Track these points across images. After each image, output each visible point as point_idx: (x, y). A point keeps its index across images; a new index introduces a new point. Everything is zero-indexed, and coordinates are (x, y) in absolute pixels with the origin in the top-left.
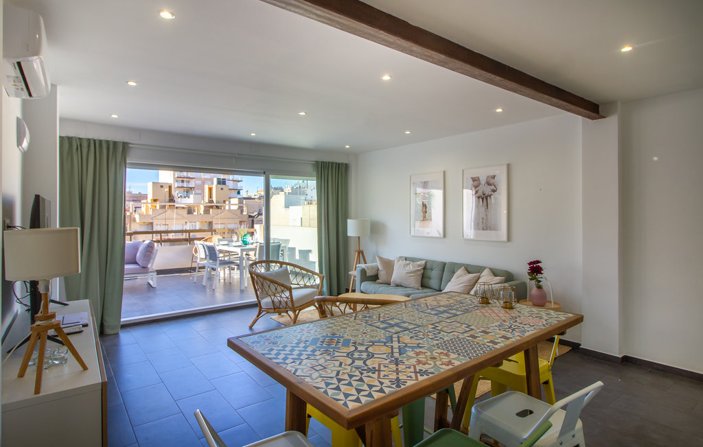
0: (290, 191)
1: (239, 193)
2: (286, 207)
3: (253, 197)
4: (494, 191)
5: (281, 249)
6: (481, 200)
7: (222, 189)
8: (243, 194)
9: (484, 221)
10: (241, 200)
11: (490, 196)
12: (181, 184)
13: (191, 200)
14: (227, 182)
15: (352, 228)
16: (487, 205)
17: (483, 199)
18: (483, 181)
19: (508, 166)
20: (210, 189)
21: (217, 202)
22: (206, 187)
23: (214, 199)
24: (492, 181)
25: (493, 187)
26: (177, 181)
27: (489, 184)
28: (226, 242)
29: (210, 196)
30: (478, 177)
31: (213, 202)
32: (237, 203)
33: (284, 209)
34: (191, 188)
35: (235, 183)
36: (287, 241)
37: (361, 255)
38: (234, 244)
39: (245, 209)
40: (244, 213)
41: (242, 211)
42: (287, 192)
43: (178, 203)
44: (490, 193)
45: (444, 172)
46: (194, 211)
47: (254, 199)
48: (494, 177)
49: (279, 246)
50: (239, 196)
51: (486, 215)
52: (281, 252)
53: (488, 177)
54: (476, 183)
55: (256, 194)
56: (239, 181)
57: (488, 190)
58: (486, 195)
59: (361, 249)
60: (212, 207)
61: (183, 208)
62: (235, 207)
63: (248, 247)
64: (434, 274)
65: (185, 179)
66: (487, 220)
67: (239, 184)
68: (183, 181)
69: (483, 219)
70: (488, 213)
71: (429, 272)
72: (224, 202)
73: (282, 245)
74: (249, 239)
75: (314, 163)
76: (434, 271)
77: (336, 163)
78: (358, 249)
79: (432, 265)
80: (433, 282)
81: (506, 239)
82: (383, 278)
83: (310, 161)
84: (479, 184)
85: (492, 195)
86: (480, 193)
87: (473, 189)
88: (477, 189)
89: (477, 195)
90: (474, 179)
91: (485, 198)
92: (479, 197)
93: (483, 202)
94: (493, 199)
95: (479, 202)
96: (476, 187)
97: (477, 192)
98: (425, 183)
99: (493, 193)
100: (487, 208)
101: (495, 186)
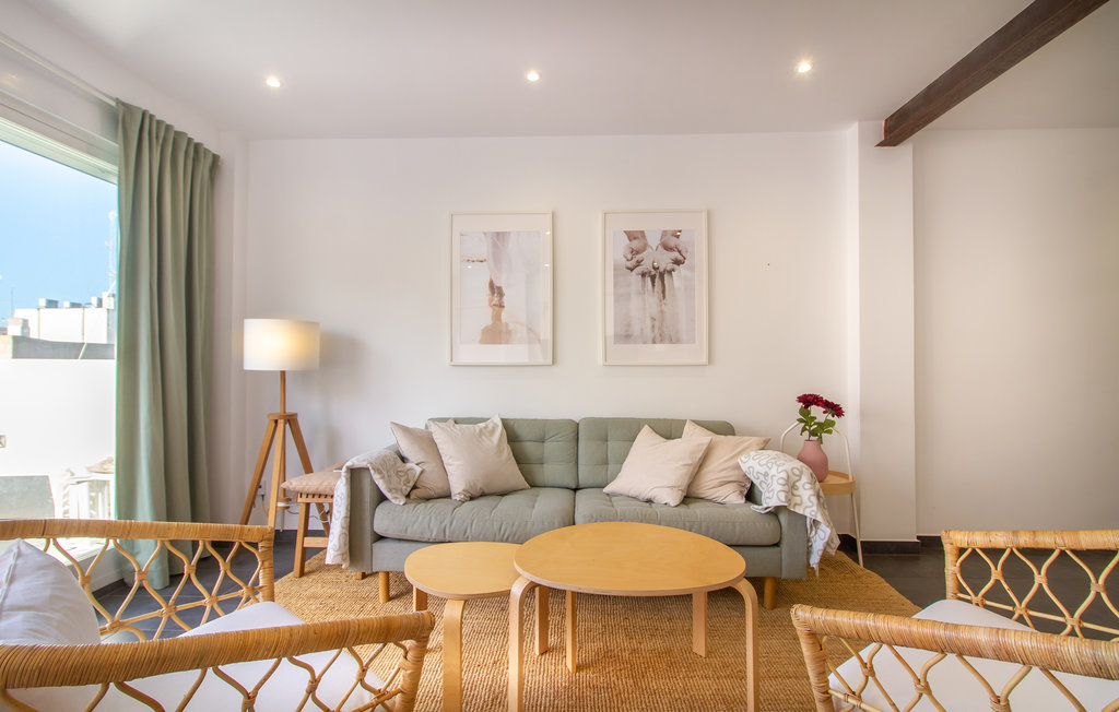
4: (677, 262)
6: (649, 280)
9: (657, 324)
11: (670, 272)
16: (664, 292)
17: (653, 278)
18: (654, 240)
19: (709, 214)
24: (672, 242)
25: (675, 255)
27: (667, 248)
30: (642, 232)
37: (288, 425)
44: (669, 267)
45: (552, 215)
48: (676, 234)
51: (662, 312)
53: (664, 233)
54: (636, 244)
57: (665, 260)
58: (662, 270)
59: (289, 410)
64: (554, 449)
66: (662, 322)
69: (653, 319)
70: (665, 309)
71: (531, 448)
75: (113, 104)
76: (547, 444)
77: (190, 140)
78: (278, 410)
79: (544, 430)
80: (554, 470)
81: (704, 360)
82: (433, 483)
83: (97, 90)
84: (644, 248)
85: (673, 270)
86: (646, 266)
87: (629, 256)
88: (639, 257)
89: (639, 269)
90: (631, 236)
91: (657, 276)
92: (643, 275)
93: (653, 285)
94: (677, 280)
95: (644, 285)
96: (638, 253)
97: (639, 263)
98: (499, 237)
99: (675, 266)
100: (664, 297)
101: (680, 252)
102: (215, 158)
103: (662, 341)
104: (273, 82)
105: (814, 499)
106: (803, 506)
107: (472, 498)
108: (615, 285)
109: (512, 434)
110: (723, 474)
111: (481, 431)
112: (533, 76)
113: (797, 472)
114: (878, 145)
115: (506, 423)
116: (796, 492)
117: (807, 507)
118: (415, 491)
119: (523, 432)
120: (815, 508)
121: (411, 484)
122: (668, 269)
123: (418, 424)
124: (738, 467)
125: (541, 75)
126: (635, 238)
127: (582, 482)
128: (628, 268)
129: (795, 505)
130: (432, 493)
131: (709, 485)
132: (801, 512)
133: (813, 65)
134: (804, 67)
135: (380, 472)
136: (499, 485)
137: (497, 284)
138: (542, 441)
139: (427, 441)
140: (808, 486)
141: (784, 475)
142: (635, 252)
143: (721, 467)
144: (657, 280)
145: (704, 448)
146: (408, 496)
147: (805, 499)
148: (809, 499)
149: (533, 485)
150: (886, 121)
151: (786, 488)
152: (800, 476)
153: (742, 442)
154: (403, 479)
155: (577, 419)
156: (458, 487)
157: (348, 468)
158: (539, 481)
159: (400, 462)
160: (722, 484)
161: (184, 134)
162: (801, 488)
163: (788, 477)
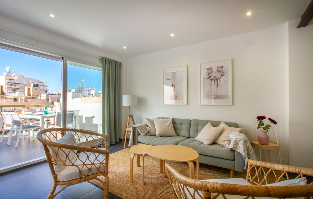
0: (75, 92)
1: (46, 92)
2: (72, 98)
3: (54, 93)
4: (222, 75)
5: (74, 116)
6: (213, 81)
7: (36, 89)
8: (49, 92)
10: (48, 95)
11: (220, 79)
12: (10, 86)
13: (17, 94)
14: (39, 86)
15: (126, 101)
16: (218, 84)
18: (215, 70)
19: (232, 60)
20: (29, 89)
21: (33, 96)
22: (26, 88)
23: (31, 94)
24: (221, 70)
25: (222, 73)
26: (7, 85)
27: (219, 72)
28: (30, 113)
29: (29, 92)
30: (211, 68)
31: (30, 95)
32: (45, 96)
33: (71, 99)
34: (17, 89)
35: (45, 87)
36: (78, 111)
37: (131, 117)
38: (36, 113)
39: (50, 99)
40: (49, 101)
41: (48, 100)
42: (73, 92)
43: (7, 96)
44: (219, 77)
45: (187, 66)
46: (18, 100)
47: (55, 95)
48: (222, 67)
49: (73, 114)
50: (46, 93)
51: (217, 90)
52: (74, 118)
53: (218, 67)
54: (209, 71)
55: (56, 92)
56: (46, 86)
57: (218, 75)
58: (217, 78)
59: (131, 114)
60: (30, 98)
61: (11, 98)
62: (45, 98)
63: (48, 115)
64: (184, 127)
65: (13, 84)
66: (217, 93)
67: (47, 88)
68: (11, 85)
69: (215, 92)
71: (178, 126)
72: (38, 96)
73: (75, 113)
74: (49, 110)
75: (101, 58)
76: (183, 125)
77: (115, 61)
78: (129, 114)
79: (182, 122)
80: (184, 132)
81: (231, 104)
82: (152, 132)
83: (98, 56)
84: (212, 72)
85: (221, 78)
86: (213, 77)
87: (207, 75)
88: (210, 75)
89: (210, 78)
90: (208, 69)
91: (216, 80)
92: (212, 80)
93: (215, 82)
94: (222, 81)
95: (212, 83)
96: (210, 74)
97: (210, 77)
98: (174, 74)
99: (221, 77)
100: (218, 86)
101: (223, 72)
102: (120, 63)
103: (217, 99)
104: (125, 48)
105: (243, 148)
106: (240, 150)
107: (161, 137)
108: (204, 83)
109: (174, 122)
110: (226, 138)
111: (165, 121)
112: (172, 35)
113: (239, 139)
114: (297, 28)
115: (173, 120)
116: (238, 145)
117: (241, 150)
118: (148, 133)
119: (177, 122)
120: (242, 151)
121: (148, 132)
122: (219, 78)
123: (151, 118)
124: (229, 137)
125: (174, 34)
126: (209, 70)
127: (191, 136)
128: (207, 78)
129: (238, 149)
130: (152, 134)
131: (221, 141)
132: (239, 151)
133: (252, 13)
134: (249, 14)
135: (139, 128)
136: (167, 134)
137: (174, 85)
138: (182, 124)
139: (152, 122)
140: (242, 144)
141: (235, 140)
142: (209, 74)
143: (225, 136)
144: (216, 81)
145: (221, 130)
146: (147, 134)
147: (240, 147)
148: (241, 148)
149: (178, 135)
150: (301, 18)
151: (234, 144)
152: (240, 141)
153: (234, 129)
154: (146, 130)
155: (191, 119)
156: (157, 133)
157: (133, 127)
158: (180, 134)
159: (146, 126)
160: (225, 141)
161: (113, 60)
162: (240, 144)
163: (236, 140)
